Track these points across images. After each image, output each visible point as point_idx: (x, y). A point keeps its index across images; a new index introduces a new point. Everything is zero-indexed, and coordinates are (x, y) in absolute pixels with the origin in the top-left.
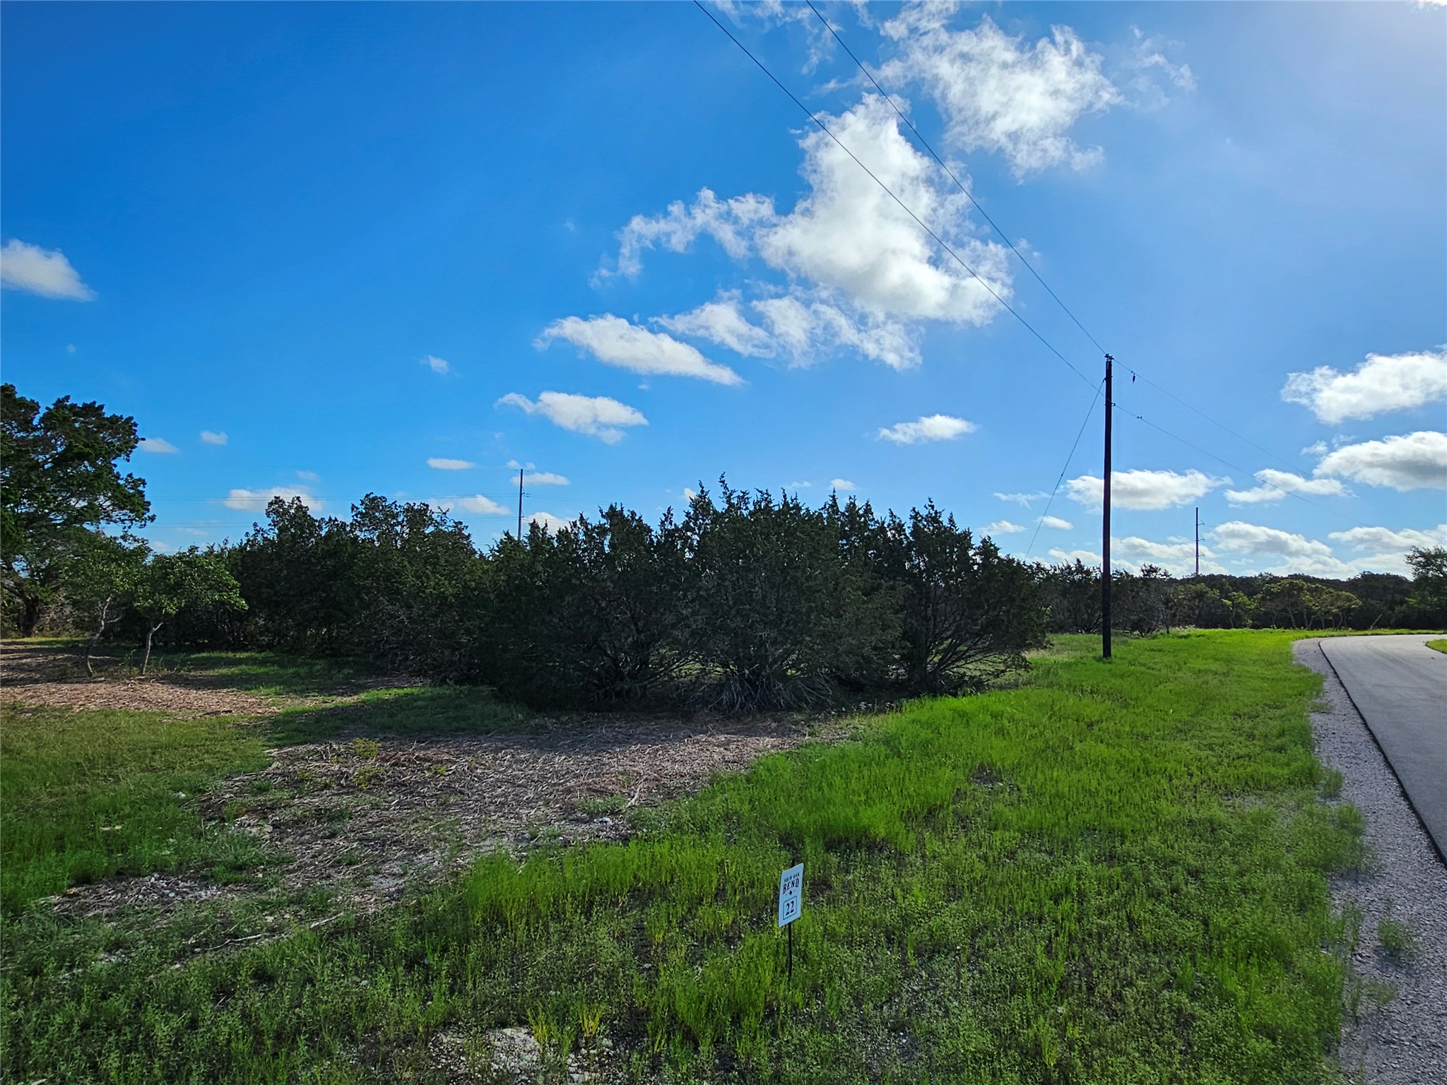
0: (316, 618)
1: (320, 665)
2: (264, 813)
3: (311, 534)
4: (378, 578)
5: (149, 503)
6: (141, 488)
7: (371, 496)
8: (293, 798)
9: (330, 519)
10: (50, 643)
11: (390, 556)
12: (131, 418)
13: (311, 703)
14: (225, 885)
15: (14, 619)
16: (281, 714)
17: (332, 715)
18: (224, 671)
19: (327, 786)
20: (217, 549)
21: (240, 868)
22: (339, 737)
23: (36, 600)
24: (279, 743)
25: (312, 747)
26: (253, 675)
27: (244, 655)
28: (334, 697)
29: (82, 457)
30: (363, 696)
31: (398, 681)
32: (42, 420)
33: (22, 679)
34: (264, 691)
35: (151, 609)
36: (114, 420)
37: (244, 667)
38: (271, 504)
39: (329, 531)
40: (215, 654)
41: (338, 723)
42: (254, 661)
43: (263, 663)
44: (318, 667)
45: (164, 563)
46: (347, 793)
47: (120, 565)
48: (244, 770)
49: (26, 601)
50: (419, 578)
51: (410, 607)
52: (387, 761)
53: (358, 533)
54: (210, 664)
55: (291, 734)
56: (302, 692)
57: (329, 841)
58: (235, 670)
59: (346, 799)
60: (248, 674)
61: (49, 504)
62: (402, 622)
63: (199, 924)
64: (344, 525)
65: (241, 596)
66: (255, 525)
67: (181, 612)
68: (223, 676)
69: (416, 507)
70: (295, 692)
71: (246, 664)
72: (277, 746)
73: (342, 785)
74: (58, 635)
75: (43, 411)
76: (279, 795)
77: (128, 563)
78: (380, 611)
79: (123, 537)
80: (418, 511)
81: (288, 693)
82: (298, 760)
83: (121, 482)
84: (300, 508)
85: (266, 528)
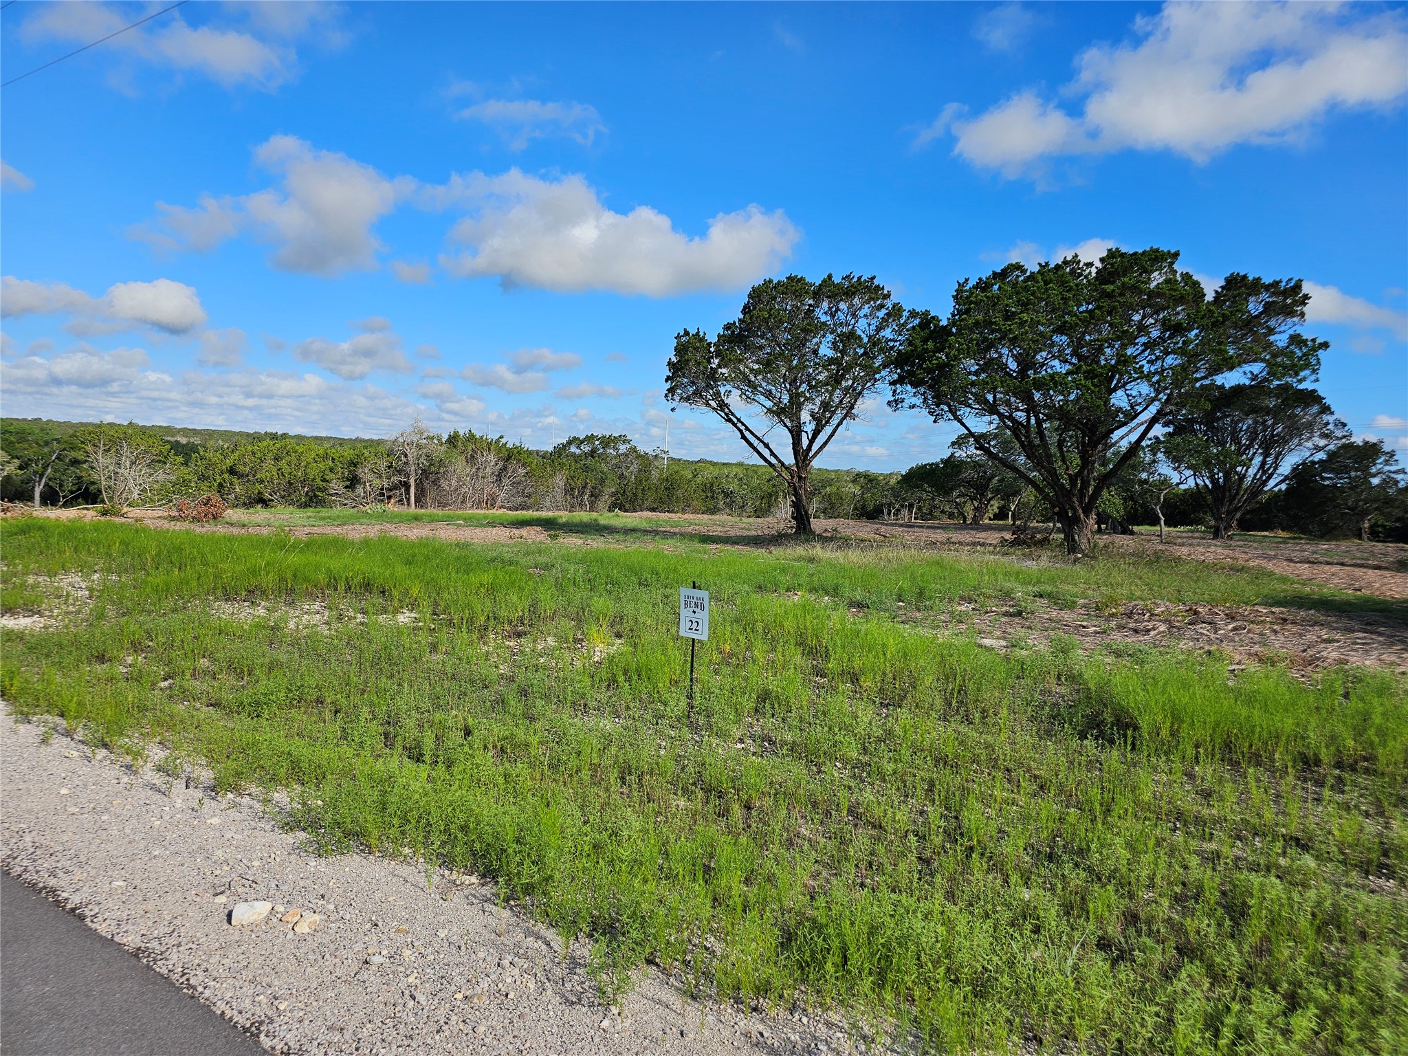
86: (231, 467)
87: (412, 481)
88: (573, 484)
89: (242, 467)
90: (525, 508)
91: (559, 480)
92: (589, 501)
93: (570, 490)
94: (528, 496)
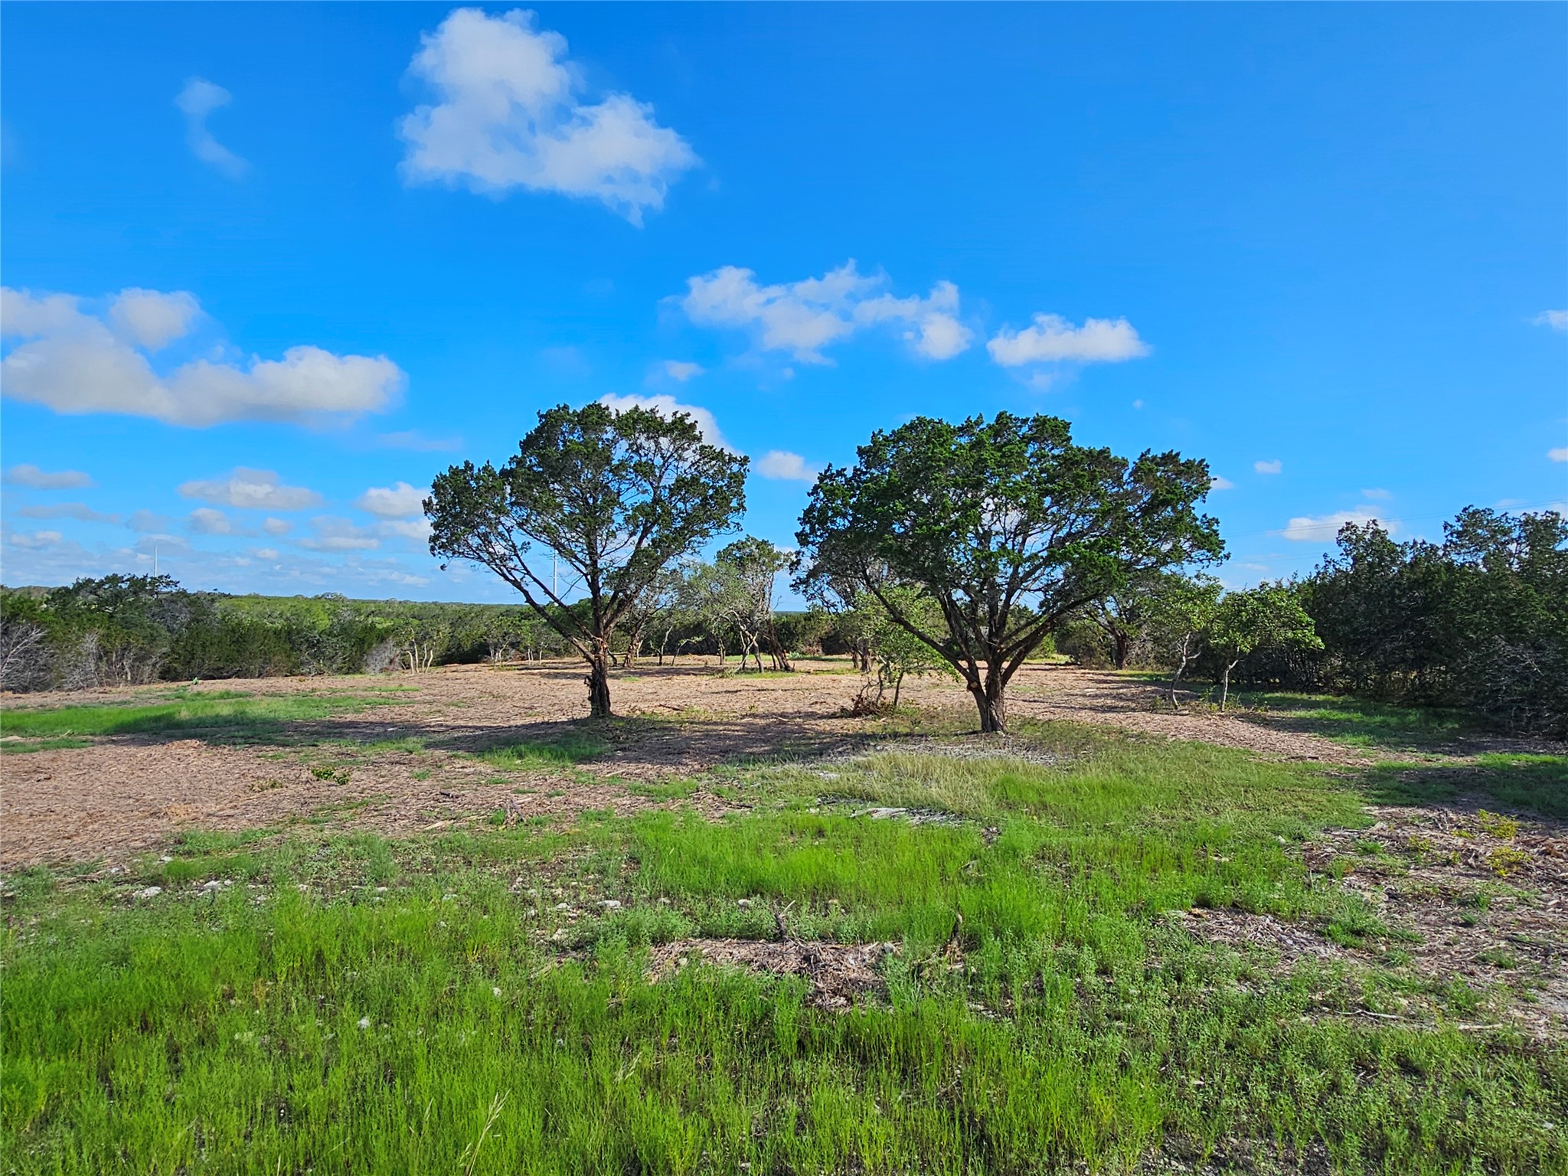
0: (1403, 660)
1: (1413, 716)
2: (1376, 878)
3: (1393, 561)
4: (1489, 612)
5: (1224, 541)
6: (1215, 527)
7: (1471, 510)
8: (1408, 868)
9: (1415, 543)
10: (1138, 676)
11: (1505, 583)
12: (1203, 460)
13: (1411, 759)
14: (1345, 947)
15: (1109, 653)
16: (1375, 768)
17: (1441, 777)
18: (1302, 713)
19: (1448, 863)
20: (1286, 584)
21: (1359, 933)
22: (1455, 805)
23: (1124, 636)
24: (1379, 800)
25: (1421, 812)
26: (1336, 721)
27: (1321, 698)
28: (1440, 755)
29: (1165, 503)
30: (1479, 759)
31: (1529, 744)
32: (1131, 475)
33: (1122, 707)
34: (1350, 739)
35: (1226, 646)
36: (1189, 464)
37: (1323, 711)
38: (1341, 531)
39: (1415, 557)
40: (1289, 695)
41: (1452, 788)
42: (1333, 705)
43: (1343, 708)
44: (1412, 718)
45: (1238, 602)
46: (1479, 876)
47: (1195, 604)
48: (1344, 825)
49: (1117, 637)
50: (1553, 610)
51: (1538, 648)
52: (1534, 846)
53: (1454, 557)
54: (1285, 705)
55: (1392, 792)
56: (1397, 745)
57: (1465, 930)
58: (1313, 714)
59: (1478, 884)
60: (1328, 719)
61: (1142, 548)
62: (1529, 667)
63: (1325, 982)
64: (1434, 549)
65: (1317, 634)
66: (1325, 556)
67: (1255, 649)
68: (1301, 719)
69: (1538, 518)
70: (1388, 744)
71: (1325, 708)
72: (1377, 804)
73: (1471, 866)
74: (1143, 668)
75: (1131, 466)
76: (1390, 861)
77: (1203, 601)
78: (1495, 652)
79: (1197, 577)
80: (1544, 523)
81: (1379, 744)
82: (1406, 823)
83: (1198, 523)
84: (1376, 532)
85: (1337, 558)
88: (108, 646)
90: (42, 686)
91: (90, 643)
92: (132, 667)
93: (102, 655)
94: (46, 668)
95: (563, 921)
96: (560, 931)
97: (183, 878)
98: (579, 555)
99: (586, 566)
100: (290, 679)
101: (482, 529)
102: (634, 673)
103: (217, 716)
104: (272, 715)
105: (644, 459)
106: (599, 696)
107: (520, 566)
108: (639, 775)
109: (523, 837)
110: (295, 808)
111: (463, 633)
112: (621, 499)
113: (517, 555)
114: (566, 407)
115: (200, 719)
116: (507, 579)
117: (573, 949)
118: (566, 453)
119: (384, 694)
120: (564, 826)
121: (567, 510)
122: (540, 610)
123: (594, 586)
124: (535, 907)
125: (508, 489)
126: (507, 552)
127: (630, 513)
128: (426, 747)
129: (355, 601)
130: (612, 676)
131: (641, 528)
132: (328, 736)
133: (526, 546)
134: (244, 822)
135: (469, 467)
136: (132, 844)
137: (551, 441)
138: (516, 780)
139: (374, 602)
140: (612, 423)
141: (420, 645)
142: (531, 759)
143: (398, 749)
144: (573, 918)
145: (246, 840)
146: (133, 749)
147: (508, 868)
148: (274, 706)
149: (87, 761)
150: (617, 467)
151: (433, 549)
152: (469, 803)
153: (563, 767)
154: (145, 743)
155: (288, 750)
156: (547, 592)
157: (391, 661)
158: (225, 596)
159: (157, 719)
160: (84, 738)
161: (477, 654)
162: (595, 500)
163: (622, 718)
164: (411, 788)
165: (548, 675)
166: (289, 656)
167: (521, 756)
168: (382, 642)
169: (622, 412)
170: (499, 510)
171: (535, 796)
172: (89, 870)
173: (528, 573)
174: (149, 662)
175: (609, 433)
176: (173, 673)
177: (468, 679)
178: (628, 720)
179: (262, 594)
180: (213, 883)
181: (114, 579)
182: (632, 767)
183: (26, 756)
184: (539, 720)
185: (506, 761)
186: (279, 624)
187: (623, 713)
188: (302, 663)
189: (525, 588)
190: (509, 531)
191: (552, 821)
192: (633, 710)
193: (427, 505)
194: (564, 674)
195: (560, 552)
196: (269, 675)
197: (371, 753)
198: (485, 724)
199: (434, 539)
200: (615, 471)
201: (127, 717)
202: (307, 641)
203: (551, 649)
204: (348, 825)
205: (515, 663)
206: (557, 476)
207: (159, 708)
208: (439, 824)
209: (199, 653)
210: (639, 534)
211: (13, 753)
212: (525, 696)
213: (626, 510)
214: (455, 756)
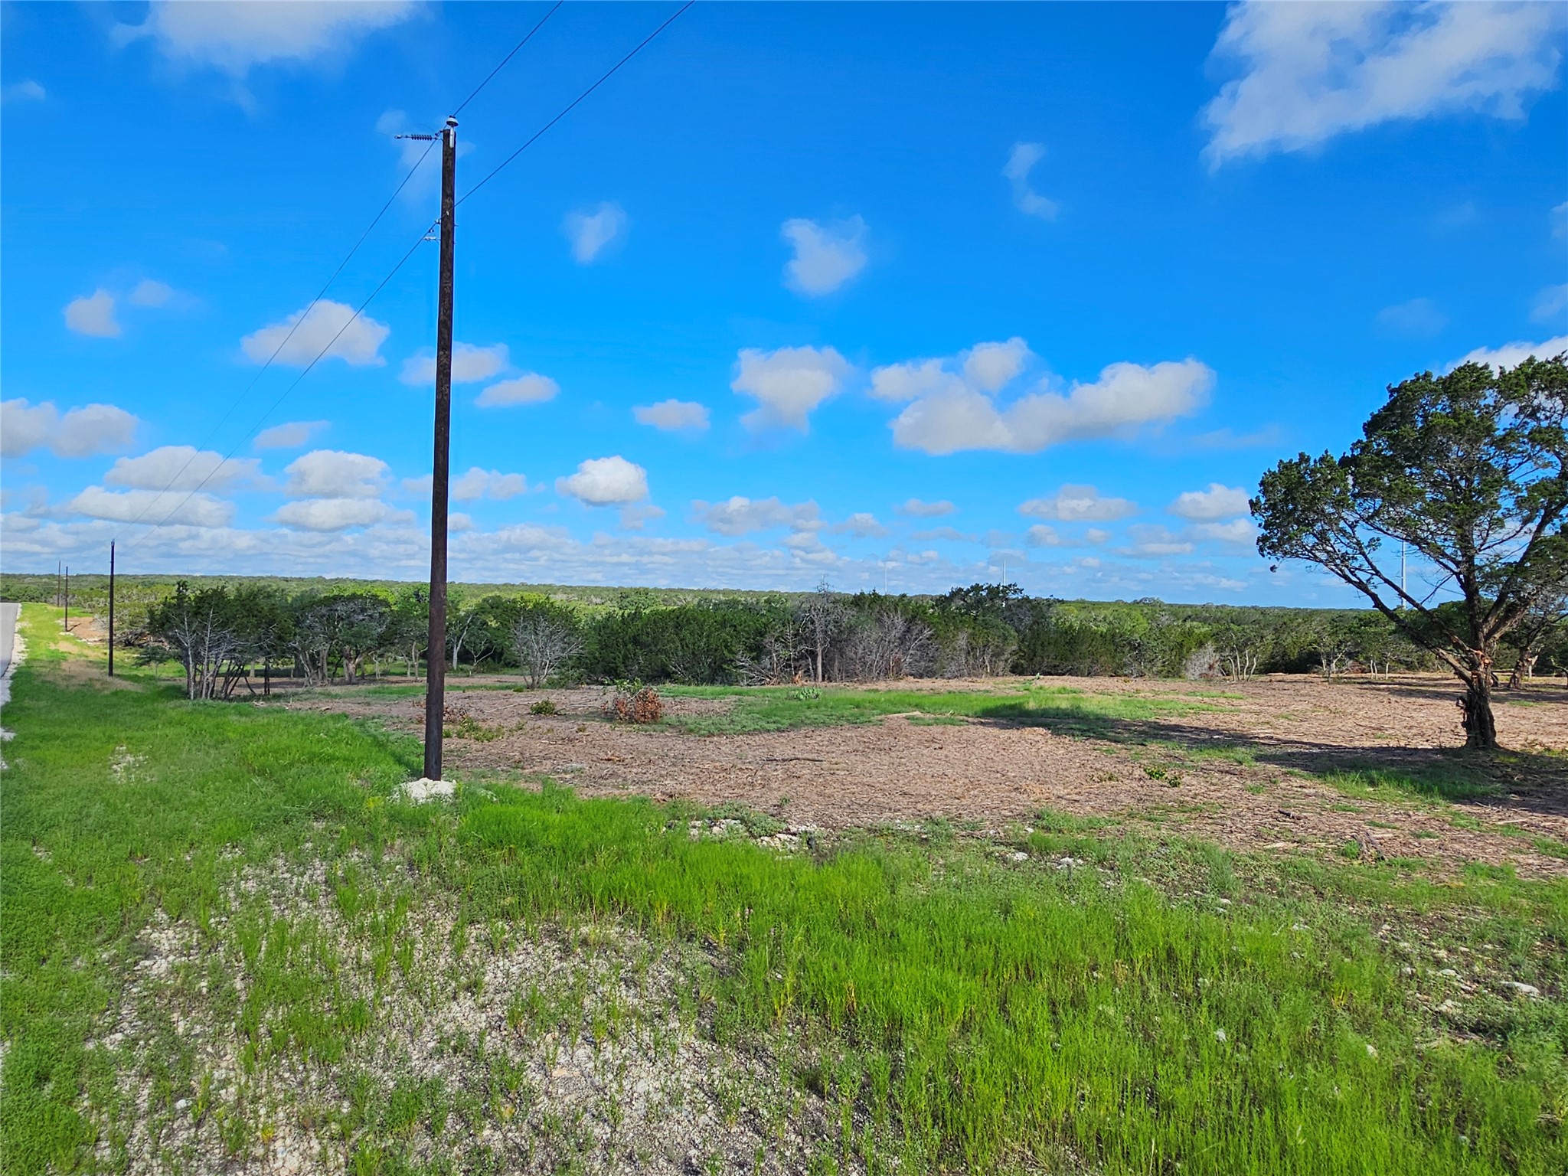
86: (634, 637)
87: (819, 650)
88: (974, 643)
89: (645, 637)
90: (930, 674)
91: (962, 640)
92: (990, 661)
93: (971, 650)
94: (933, 660)
95: (1451, 992)
96: (1449, 1002)
97: (1045, 850)
98: (1448, 551)
99: (1457, 564)
100: (1116, 679)
101: (1318, 527)
102: (1526, 697)
103: (1058, 708)
104: (1103, 712)
105: (1544, 424)
106: (1479, 723)
107: (1366, 565)
108: (1550, 830)
109: (1386, 878)
110: (1132, 802)
111: (1289, 640)
112: (1511, 477)
113: (1363, 554)
114: (1427, 375)
115: (1044, 709)
116: (1349, 581)
117: (1472, 1030)
118: (1428, 431)
119: (1206, 699)
120: (1442, 876)
121: (1429, 496)
122: (1392, 615)
123: (1468, 586)
124: (1411, 965)
125: (1350, 480)
126: (1350, 551)
127: (1525, 494)
128: (1258, 759)
129: (1171, 605)
130: (1496, 699)
131: (1542, 512)
132: (1155, 737)
133: (1374, 543)
134: (1088, 808)
135: (1304, 458)
136: (1003, 812)
137: (1406, 418)
138: (1368, 811)
139: (1191, 606)
140: (1493, 385)
141: (1241, 652)
142: (1387, 789)
143: (1227, 758)
144: (1468, 992)
145: (1091, 826)
146: (996, 731)
147: (1370, 910)
148: (1104, 704)
149: (965, 737)
150: (1503, 439)
151: (1261, 550)
152: (1314, 828)
153: (1433, 804)
154: (1004, 727)
155: (1119, 746)
156: (1402, 594)
157: (1211, 667)
158: (1059, 601)
159: (1012, 707)
160: (961, 718)
161: (1306, 663)
162: (1469, 482)
163: (1514, 754)
164: (1245, 801)
165: (1400, 693)
166: (1114, 657)
167: (1372, 783)
168: (1200, 647)
169: (1509, 368)
170: (1339, 504)
171: (1398, 832)
172: (973, 829)
173: (1378, 573)
174: (1003, 658)
175: (1490, 397)
176: (1020, 669)
177: (1298, 691)
178: (1523, 757)
179: (1088, 599)
180: (1067, 859)
181: (977, 588)
182: (1537, 818)
183: (926, 728)
184: (1393, 744)
185: (1353, 786)
186: (1103, 628)
187: (1516, 746)
188: (1125, 665)
189: (1373, 590)
190: (1352, 526)
191: (1423, 866)
192: (1532, 744)
193: (1253, 504)
194: (1420, 692)
195: (1421, 548)
196: (1097, 674)
197: (1199, 758)
198: (1323, 742)
199: (1263, 539)
200: (1500, 444)
201: (991, 705)
202: (1129, 643)
203: (1399, 661)
204: (1183, 828)
205: (1353, 675)
206: (1414, 457)
207: (1012, 698)
208: (1280, 844)
209: (1039, 652)
210: (1538, 520)
211: (917, 725)
212: (1370, 714)
213: (1518, 490)
214: (1291, 774)
